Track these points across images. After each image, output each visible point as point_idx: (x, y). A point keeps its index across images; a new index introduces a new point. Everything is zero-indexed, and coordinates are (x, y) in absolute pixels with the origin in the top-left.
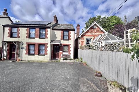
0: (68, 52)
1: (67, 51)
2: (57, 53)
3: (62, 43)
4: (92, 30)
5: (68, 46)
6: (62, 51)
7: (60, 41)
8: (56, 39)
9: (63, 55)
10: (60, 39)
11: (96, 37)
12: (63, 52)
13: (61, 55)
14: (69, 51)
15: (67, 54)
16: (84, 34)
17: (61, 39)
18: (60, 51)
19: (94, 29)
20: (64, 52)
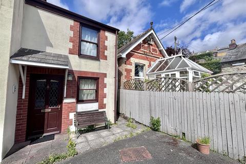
0: (96, 100)
1: (93, 97)
2: (48, 110)
3: (74, 69)
4: (146, 45)
5: (96, 79)
6: (74, 100)
7: (67, 57)
8: (49, 50)
9: (79, 114)
10: (66, 53)
11: (152, 63)
12: (79, 101)
13: (72, 116)
14: (98, 97)
15: (94, 107)
16: (131, 51)
17: (71, 52)
18: (65, 101)
19: (149, 44)
20: (82, 101)
